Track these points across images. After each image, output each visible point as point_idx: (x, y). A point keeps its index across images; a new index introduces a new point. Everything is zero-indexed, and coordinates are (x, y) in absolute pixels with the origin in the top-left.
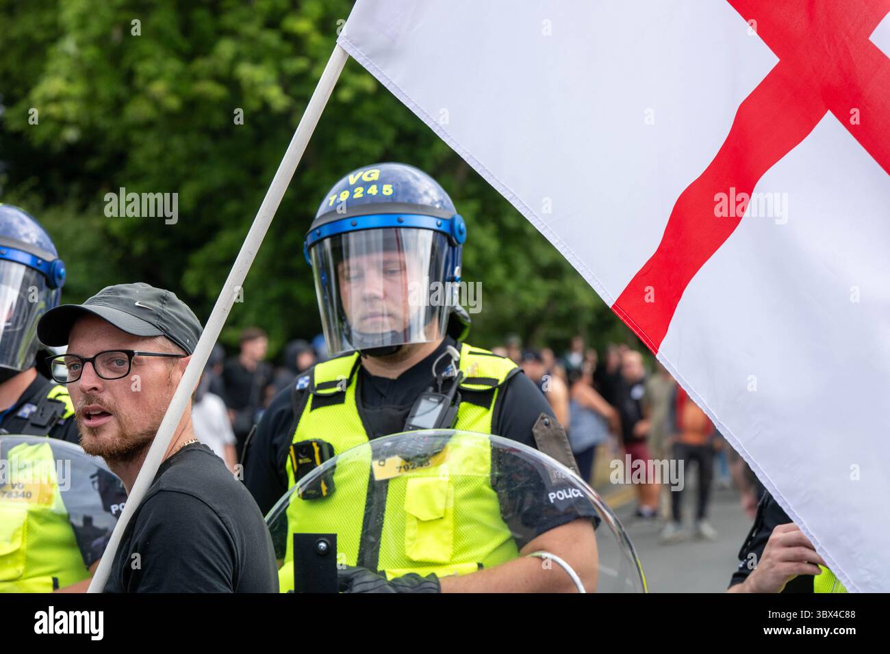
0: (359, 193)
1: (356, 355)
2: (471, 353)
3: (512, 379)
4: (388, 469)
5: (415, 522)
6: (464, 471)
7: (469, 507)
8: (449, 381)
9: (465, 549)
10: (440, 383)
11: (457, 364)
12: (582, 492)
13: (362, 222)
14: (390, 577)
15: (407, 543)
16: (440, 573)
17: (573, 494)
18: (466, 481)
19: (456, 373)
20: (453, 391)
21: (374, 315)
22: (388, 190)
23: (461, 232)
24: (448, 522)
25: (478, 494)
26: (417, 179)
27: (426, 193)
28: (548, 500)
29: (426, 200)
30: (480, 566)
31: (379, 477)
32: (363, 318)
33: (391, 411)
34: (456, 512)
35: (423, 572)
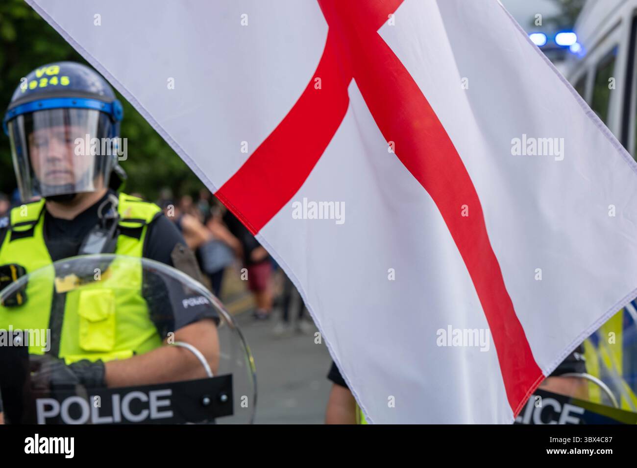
0: (44, 83)
1: (43, 201)
2: (127, 200)
3: (157, 219)
4: (66, 284)
5: (87, 323)
6: (122, 286)
7: (127, 311)
8: (111, 221)
9: (123, 341)
10: (104, 222)
11: (117, 208)
12: (208, 299)
13: (47, 104)
14: (68, 362)
15: (81, 337)
16: (105, 358)
17: (200, 301)
18: (123, 292)
19: (115, 215)
20: (113, 228)
21: (54, 172)
22: (65, 81)
23: (119, 112)
24: (111, 322)
25: (132, 302)
26: (86, 74)
27: (93, 84)
28: (182, 305)
29: (93, 89)
30: (135, 353)
31: (60, 289)
32: (48, 174)
33: (69, 242)
34: (117, 315)
35: (93, 358)
